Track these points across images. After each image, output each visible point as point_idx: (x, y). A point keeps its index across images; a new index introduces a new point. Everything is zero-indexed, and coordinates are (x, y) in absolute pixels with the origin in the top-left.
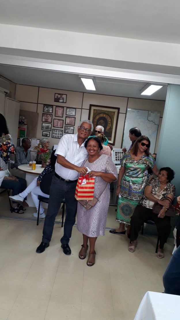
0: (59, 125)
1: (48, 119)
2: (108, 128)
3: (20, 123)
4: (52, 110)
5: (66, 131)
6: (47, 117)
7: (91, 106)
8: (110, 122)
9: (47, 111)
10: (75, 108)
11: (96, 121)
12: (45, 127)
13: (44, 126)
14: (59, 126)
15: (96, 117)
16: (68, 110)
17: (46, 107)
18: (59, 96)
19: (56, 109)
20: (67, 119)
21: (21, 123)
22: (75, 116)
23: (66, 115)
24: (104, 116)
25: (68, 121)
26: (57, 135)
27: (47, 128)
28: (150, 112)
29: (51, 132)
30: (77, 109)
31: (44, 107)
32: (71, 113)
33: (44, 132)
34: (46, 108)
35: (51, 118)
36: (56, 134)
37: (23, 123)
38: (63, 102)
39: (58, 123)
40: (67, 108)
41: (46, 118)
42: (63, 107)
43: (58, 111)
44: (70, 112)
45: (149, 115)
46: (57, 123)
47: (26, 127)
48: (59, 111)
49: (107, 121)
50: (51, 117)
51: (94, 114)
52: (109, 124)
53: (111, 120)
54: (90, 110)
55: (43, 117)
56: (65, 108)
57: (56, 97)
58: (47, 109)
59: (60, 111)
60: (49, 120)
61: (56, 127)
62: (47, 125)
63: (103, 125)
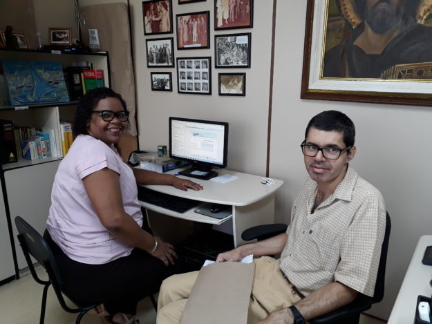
0: (195, 40)
5: (223, 59)
6: (157, 16)
12: (154, 55)
13: (151, 52)
14: (197, 43)
26: (193, 81)
27: (162, 56)
29: (174, 71)
33: (154, 76)
35: (168, 14)
36: (189, 78)
39: (190, 29)
41: (154, 19)
46: (188, 31)
50: (168, 9)
55: (146, 19)
60: (165, 27)
61: (186, 46)
62: (160, 44)
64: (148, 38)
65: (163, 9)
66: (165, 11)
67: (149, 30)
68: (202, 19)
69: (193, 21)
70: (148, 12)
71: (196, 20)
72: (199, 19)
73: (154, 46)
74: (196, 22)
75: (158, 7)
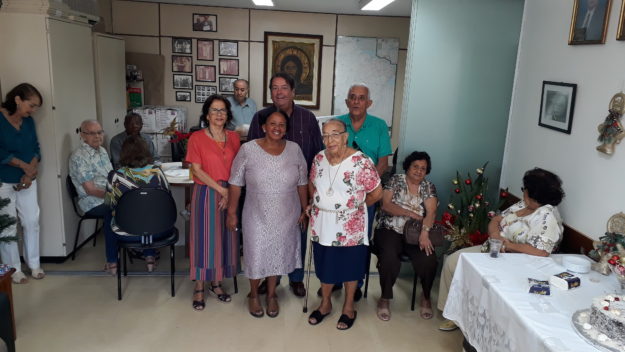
0: (207, 77)
1: (184, 66)
2: (304, 76)
3: (128, 78)
4: (191, 48)
5: (224, 88)
6: (182, 63)
7: (267, 34)
8: (306, 65)
9: (180, 51)
10: (237, 42)
11: (279, 64)
12: (179, 83)
13: (177, 81)
14: (208, 79)
15: (278, 56)
16: (222, 45)
17: (177, 42)
18: (202, 19)
19: (199, 45)
20: (222, 63)
21: (131, 78)
22: (237, 56)
23: (220, 55)
24: (295, 53)
25: (224, 66)
27: (185, 83)
28: (380, 41)
29: (193, 92)
30: (239, 43)
31: (173, 43)
32: (228, 51)
33: (178, 94)
34: (179, 45)
35: (190, 64)
36: (203, 95)
37: (135, 78)
38: (211, 31)
39: (204, 73)
40: (220, 41)
41: (180, 64)
42: (212, 40)
43: (202, 49)
45: (378, 47)
47: (141, 86)
48: (204, 48)
49: (301, 63)
50: (191, 61)
51: (275, 50)
53: (309, 60)
54: (266, 42)
55: (174, 64)
56: (216, 42)
57: (195, 22)
59: (206, 49)
60: (187, 69)
61: (201, 80)
62: (183, 77)
63: (294, 71)
64: (175, 73)
66: (188, 62)
67: (175, 69)
69: (206, 69)
70: (176, 61)
72: (209, 68)
73: (179, 78)
75: (183, 59)
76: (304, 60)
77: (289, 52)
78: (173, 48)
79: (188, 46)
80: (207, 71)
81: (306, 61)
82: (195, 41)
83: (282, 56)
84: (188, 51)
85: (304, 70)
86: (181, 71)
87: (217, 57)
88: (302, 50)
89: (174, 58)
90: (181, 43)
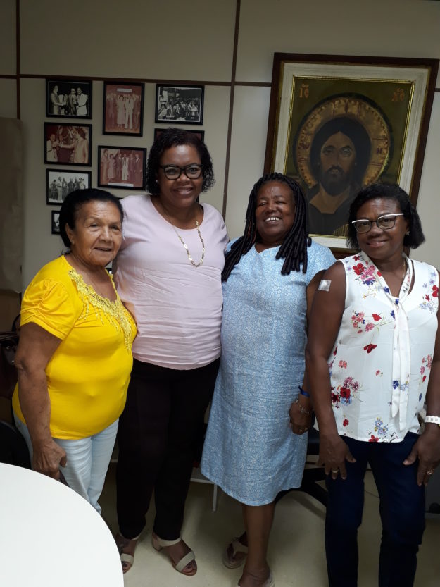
0: (125, 178)
1: (73, 149)
4: (89, 105)
6: (67, 141)
7: (280, 60)
8: (383, 144)
9: (63, 113)
10: (202, 85)
11: (309, 140)
12: (59, 189)
13: (54, 186)
14: (128, 182)
15: (305, 118)
16: (165, 95)
17: (56, 90)
19: (108, 97)
22: (201, 124)
23: (157, 121)
24: (354, 109)
30: (207, 88)
31: (49, 91)
32: (178, 111)
33: (56, 216)
34: (61, 97)
35: (86, 142)
39: (118, 166)
41: (62, 146)
43: (115, 105)
44: (176, 107)
46: (116, 167)
48: (120, 103)
49: (367, 137)
50: (87, 137)
51: (298, 103)
52: (380, 151)
53: (390, 130)
54: (275, 86)
55: (49, 142)
56: (150, 89)
58: (61, 100)
60: (79, 156)
61: (110, 184)
62: (69, 177)
63: (346, 160)
64: (50, 167)
65: (78, 136)
66: (81, 139)
67: (52, 157)
68: (137, 156)
69: (122, 156)
70: (53, 136)
71: (127, 156)
72: (131, 155)
73: (60, 179)
74: (127, 159)
75: (70, 133)
76: (378, 130)
77: (337, 108)
78: (49, 105)
79: (83, 99)
80: (126, 162)
81: (383, 133)
82: (97, 87)
83: (316, 121)
84: (82, 111)
85: (375, 158)
86: (65, 161)
87: (150, 127)
88: (373, 104)
89: (50, 130)
90: (64, 91)
